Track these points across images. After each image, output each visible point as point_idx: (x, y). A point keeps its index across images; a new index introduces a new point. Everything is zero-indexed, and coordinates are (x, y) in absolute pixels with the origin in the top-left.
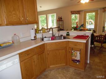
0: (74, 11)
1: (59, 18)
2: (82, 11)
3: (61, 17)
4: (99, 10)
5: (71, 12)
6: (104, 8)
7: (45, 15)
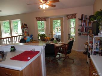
0: (40, 18)
1: (23, 25)
2: (48, 18)
3: (25, 24)
4: (64, 18)
5: (36, 19)
6: (67, 16)
7: (8, 21)
